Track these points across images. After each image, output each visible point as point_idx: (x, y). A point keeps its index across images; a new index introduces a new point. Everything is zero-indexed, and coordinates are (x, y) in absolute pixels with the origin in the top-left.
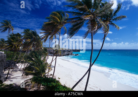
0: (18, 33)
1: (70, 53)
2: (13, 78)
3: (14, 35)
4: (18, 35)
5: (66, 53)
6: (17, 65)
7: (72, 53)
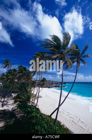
0: (15, 69)
1: (58, 85)
2: (9, 105)
3: (11, 70)
4: (15, 70)
5: (54, 85)
6: (12, 94)
7: (59, 86)
